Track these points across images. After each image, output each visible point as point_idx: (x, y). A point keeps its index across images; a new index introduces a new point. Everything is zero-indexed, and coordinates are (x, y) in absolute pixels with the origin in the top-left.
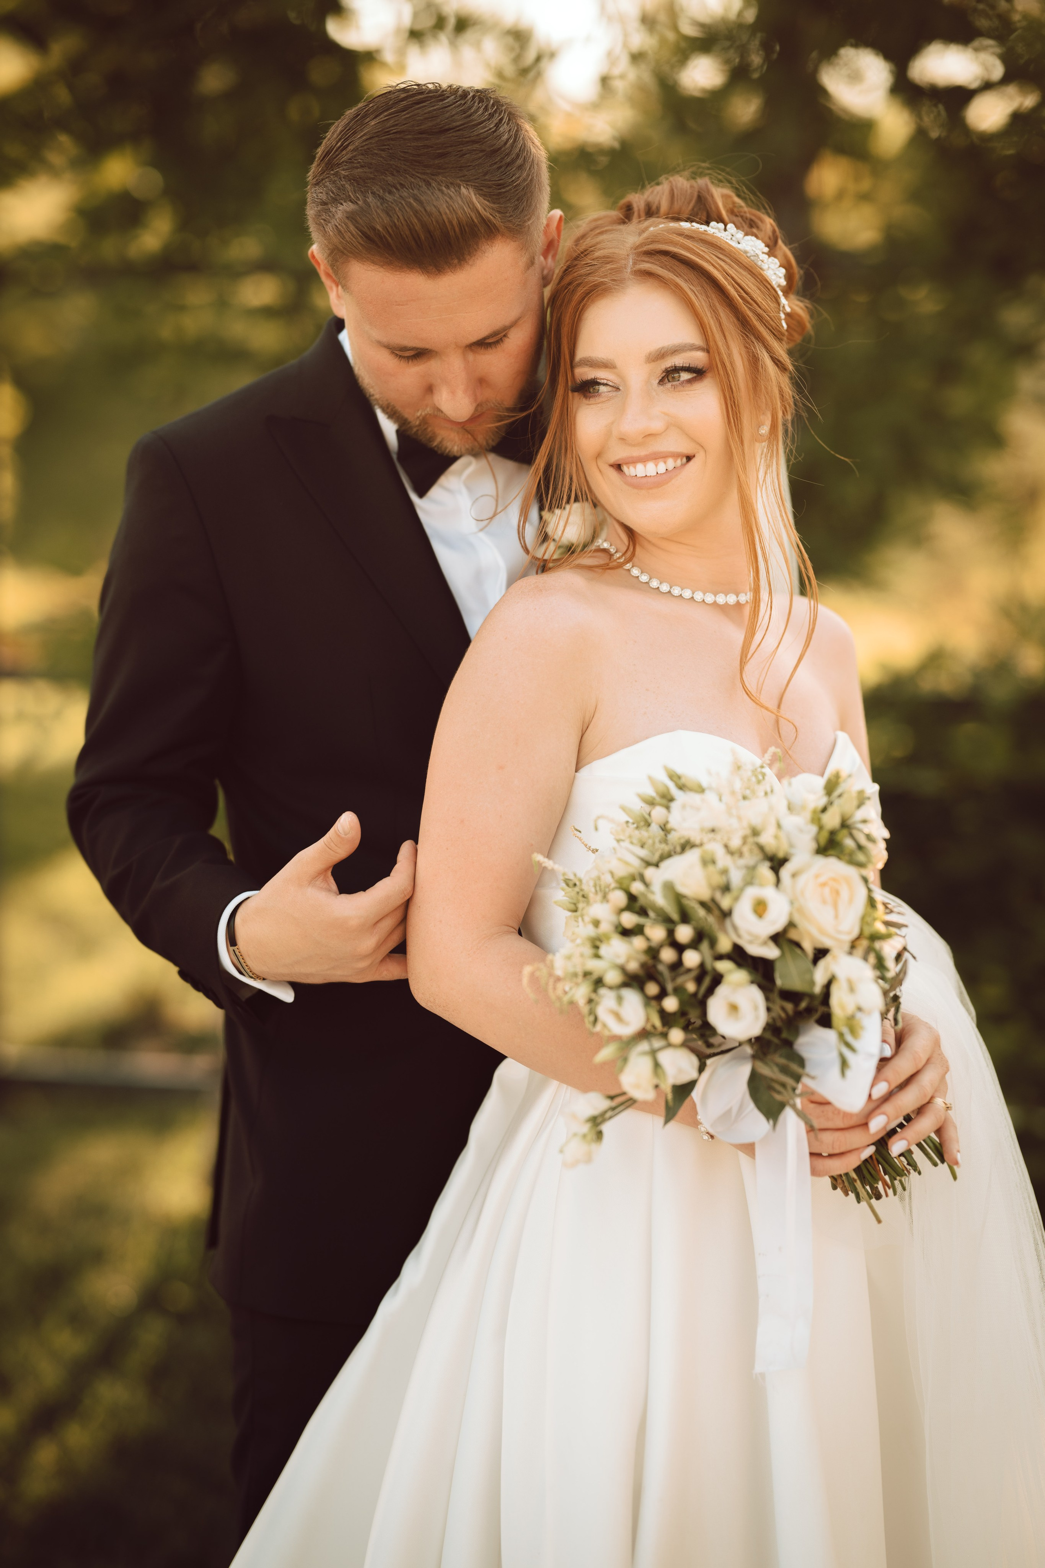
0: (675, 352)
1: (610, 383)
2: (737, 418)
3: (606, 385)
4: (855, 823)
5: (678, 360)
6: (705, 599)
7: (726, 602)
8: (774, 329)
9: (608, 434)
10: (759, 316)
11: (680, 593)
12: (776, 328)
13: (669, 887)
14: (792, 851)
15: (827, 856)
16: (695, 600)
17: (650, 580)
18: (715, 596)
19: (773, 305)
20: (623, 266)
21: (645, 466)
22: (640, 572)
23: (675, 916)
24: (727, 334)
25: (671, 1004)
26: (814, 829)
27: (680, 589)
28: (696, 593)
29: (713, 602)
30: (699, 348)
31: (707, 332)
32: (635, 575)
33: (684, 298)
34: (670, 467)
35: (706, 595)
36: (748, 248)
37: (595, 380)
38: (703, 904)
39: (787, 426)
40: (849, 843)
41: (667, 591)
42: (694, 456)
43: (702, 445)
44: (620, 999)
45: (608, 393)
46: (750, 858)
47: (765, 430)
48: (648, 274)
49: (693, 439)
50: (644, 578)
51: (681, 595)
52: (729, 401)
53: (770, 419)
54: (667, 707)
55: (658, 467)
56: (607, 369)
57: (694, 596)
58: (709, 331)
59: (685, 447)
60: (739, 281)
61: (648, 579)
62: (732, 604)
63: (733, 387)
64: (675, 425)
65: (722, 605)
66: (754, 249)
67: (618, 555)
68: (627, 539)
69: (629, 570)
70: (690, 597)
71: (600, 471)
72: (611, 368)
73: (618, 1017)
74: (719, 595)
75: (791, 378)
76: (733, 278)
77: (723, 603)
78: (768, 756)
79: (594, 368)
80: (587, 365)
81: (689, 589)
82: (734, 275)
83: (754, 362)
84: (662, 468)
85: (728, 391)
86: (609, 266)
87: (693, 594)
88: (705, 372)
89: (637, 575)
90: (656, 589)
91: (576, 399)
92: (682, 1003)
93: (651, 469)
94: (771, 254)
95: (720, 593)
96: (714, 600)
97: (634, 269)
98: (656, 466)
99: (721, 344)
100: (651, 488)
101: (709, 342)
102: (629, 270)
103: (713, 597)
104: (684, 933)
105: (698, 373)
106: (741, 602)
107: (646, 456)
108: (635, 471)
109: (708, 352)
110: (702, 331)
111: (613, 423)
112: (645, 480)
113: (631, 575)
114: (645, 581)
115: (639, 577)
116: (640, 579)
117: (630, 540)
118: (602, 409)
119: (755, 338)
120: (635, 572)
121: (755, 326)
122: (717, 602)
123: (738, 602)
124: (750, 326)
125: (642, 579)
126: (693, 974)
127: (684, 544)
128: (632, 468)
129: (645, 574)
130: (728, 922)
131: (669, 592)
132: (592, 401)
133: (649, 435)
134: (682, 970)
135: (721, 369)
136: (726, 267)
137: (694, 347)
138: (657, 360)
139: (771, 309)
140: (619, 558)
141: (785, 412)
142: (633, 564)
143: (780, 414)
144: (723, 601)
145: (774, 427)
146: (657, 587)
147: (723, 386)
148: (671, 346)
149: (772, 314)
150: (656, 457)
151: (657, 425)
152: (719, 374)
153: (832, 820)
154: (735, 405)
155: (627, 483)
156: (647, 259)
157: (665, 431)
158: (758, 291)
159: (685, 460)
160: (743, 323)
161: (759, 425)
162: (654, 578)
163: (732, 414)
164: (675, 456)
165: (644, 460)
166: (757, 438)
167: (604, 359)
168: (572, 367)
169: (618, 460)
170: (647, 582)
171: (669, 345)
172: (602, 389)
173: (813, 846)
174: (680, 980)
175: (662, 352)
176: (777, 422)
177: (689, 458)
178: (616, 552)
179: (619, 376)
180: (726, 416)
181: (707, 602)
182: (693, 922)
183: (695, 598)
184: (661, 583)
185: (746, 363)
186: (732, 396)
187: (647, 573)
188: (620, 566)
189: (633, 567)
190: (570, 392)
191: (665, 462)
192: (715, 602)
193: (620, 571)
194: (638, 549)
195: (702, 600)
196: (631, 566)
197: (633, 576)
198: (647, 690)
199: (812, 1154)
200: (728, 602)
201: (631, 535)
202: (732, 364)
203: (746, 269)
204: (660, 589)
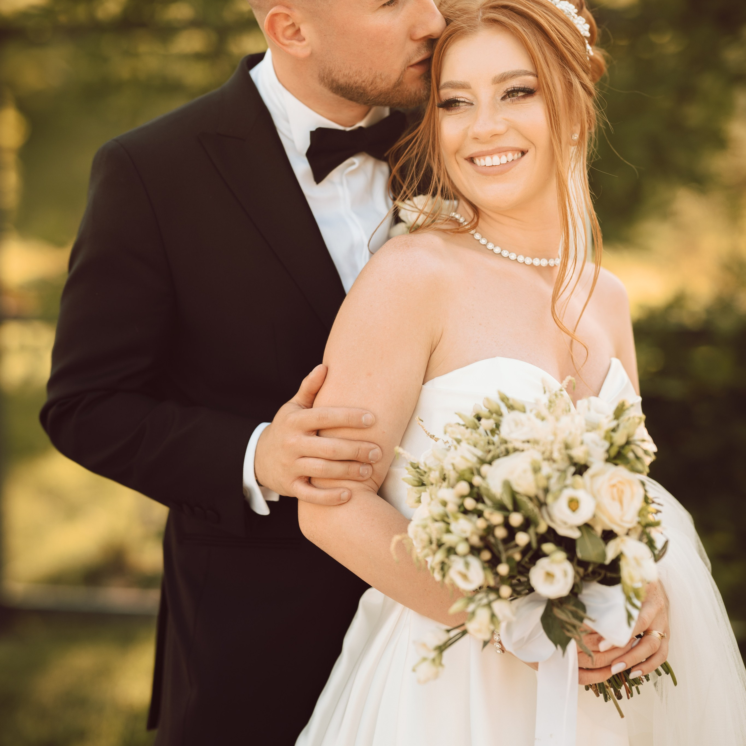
0: (513, 76)
1: (467, 101)
2: (557, 125)
3: (464, 102)
4: (634, 441)
5: (516, 83)
6: (525, 261)
7: (540, 264)
8: (583, 65)
9: (465, 135)
10: (572, 54)
11: (508, 255)
12: (584, 64)
13: (507, 485)
14: (591, 459)
15: (616, 465)
16: (518, 262)
17: (487, 243)
18: (533, 259)
19: (582, 48)
20: (476, 17)
21: (492, 158)
22: (481, 237)
23: (510, 506)
24: (550, 64)
25: (503, 569)
26: (607, 445)
27: (508, 252)
28: (519, 256)
29: (530, 263)
30: (530, 74)
31: (536, 62)
32: (477, 239)
33: (520, 38)
34: (510, 160)
35: (526, 258)
36: (563, 8)
37: (456, 99)
38: (530, 498)
39: (591, 135)
40: (631, 455)
41: (498, 253)
42: (528, 151)
43: (533, 143)
44: (467, 565)
45: (465, 106)
46: (563, 464)
47: (576, 137)
48: (495, 21)
49: (526, 138)
50: (483, 241)
51: (508, 256)
52: (551, 112)
53: (580, 128)
54: (493, 338)
55: (501, 159)
56: (464, 89)
57: (518, 258)
58: (538, 62)
59: (522, 144)
60: (559, 29)
61: (486, 243)
62: (544, 266)
63: (555, 103)
64: (513, 127)
65: (538, 266)
66: (568, 9)
67: (466, 223)
68: (473, 213)
69: (473, 235)
70: (514, 259)
71: (458, 163)
72: (467, 88)
73: (465, 577)
74: (535, 259)
75: (595, 101)
76: (553, 26)
77: (538, 265)
78: (565, 382)
79: (455, 89)
80: (449, 87)
81: (515, 253)
82: (554, 24)
83: (569, 85)
84: (504, 160)
85: (551, 105)
86: (466, 16)
87: (517, 257)
88: (535, 91)
89: (478, 239)
90: (491, 250)
91: (441, 112)
92: (511, 569)
93: (496, 160)
94: (579, 13)
95: (536, 257)
96: (531, 262)
97: (484, 17)
98: (500, 158)
99: (546, 70)
100: (496, 175)
101: (538, 69)
102: (480, 19)
103: (531, 260)
104: (516, 519)
105: (528, 92)
106: (550, 265)
107: (493, 150)
108: (485, 162)
109: (537, 76)
110: (533, 61)
111: (468, 128)
112: (491, 169)
113: (474, 238)
114: (484, 244)
115: (480, 240)
116: (480, 242)
117: (475, 214)
118: (461, 118)
119: (570, 69)
120: (477, 236)
121: (570, 61)
122: (534, 264)
123: (548, 265)
124: (567, 61)
125: (482, 242)
126: (519, 549)
127: (515, 219)
128: (482, 160)
129: (484, 239)
130: (544, 510)
131: (500, 254)
132: (453, 112)
133: (495, 135)
134: (512, 544)
135: (547, 90)
136: (549, 18)
137: (527, 73)
138: (500, 82)
139: (580, 50)
140: (467, 225)
141: (590, 124)
142: (476, 230)
143: (587, 126)
144: (538, 263)
145: (582, 134)
146: (492, 249)
147: (548, 101)
148: (510, 72)
149: (581, 53)
150: (500, 151)
151: (500, 128)
152: (545, 93)
153: (619, 439)
154: (556, 115)
155: (477, 172)
156: (492, 11)
157: (506, 132)
158: (571, 36)
159: (520, 154)
160: (562, 58)
161: (572, 133)
162: (490, 242)
163: (554, 122)
164: (514, 150)
165: (490, 153)
166: (570, 143)
167: (462, 82)
168: (438, 90)
169: (472, 154)
170: (485, 245)
171: (509, 71)
172: (461, 104)
173: (605, 456)
174: (510, 552)
175: (504, 76)
176: (584, 130)
177: (523, 153)
178: (464, 222)
179: (473, 94)
180: (549, 123)
181: (526, 264)
182: (523, 511)
183: (518, 260)
184: (495, 247)
185: (564, 86)
186: (553, 109)
187: (485, 238)
188: (467, 231)
189: (476, 232)
190: (436, 107)
191: (506, 156)
192: (532, 264)
193: (466, 235)
194: (480, 221)
195: (523, 262)
196: (474, 232)
197: (475, 239)
198: (480, 324)
199: (580, 669)
200: (541, 264)
201: (476, 211)
202: (553, 85)
203: (563, 21)
204: (494, 250)
